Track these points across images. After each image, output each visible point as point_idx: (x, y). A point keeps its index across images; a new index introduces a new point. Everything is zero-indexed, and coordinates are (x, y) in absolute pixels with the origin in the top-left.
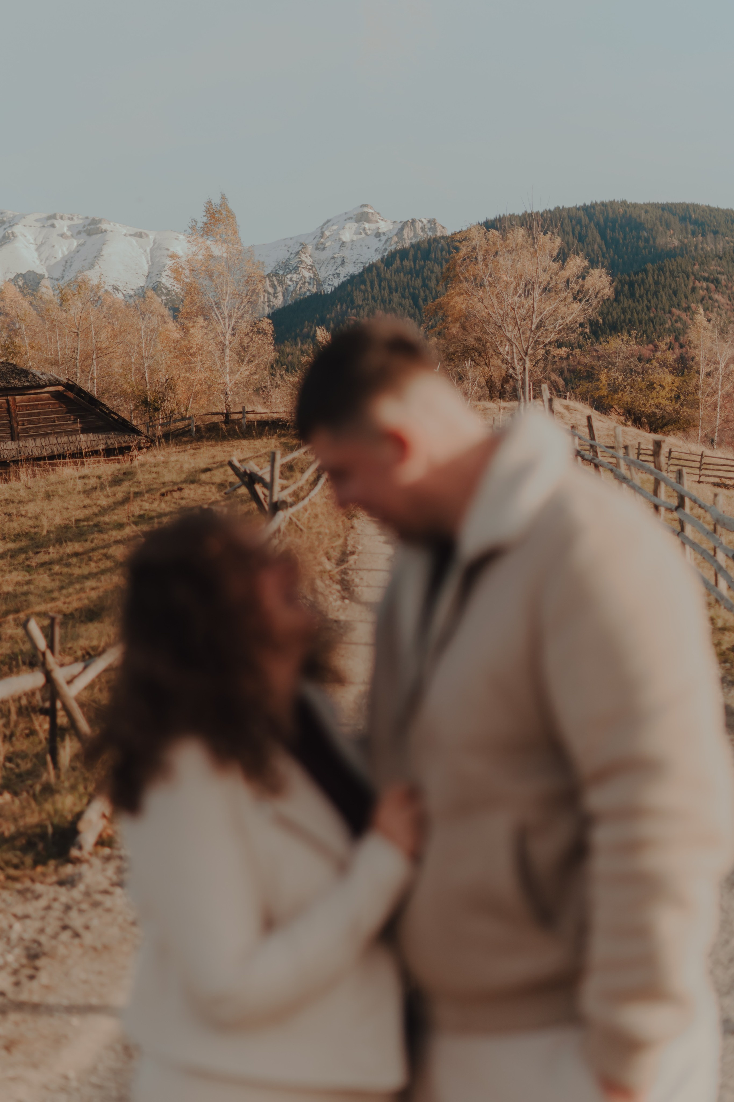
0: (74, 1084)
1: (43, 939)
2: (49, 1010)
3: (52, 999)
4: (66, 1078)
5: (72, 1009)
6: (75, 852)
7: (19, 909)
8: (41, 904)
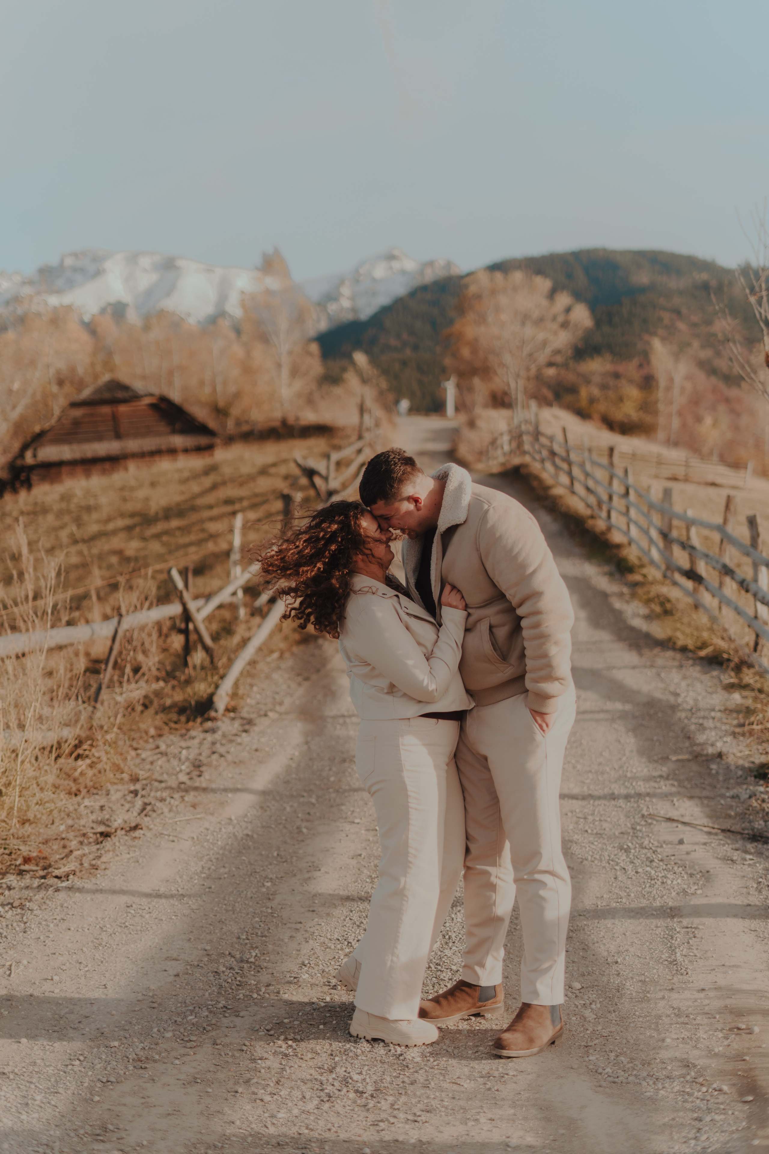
0: (235, 822)
1: (202, 758)
2: (214, 791)
3: (214, 786)
4: (230, 819)
5: (225, 790)
6: (213, 714)
7: (183, 744)
8: (196, 741)
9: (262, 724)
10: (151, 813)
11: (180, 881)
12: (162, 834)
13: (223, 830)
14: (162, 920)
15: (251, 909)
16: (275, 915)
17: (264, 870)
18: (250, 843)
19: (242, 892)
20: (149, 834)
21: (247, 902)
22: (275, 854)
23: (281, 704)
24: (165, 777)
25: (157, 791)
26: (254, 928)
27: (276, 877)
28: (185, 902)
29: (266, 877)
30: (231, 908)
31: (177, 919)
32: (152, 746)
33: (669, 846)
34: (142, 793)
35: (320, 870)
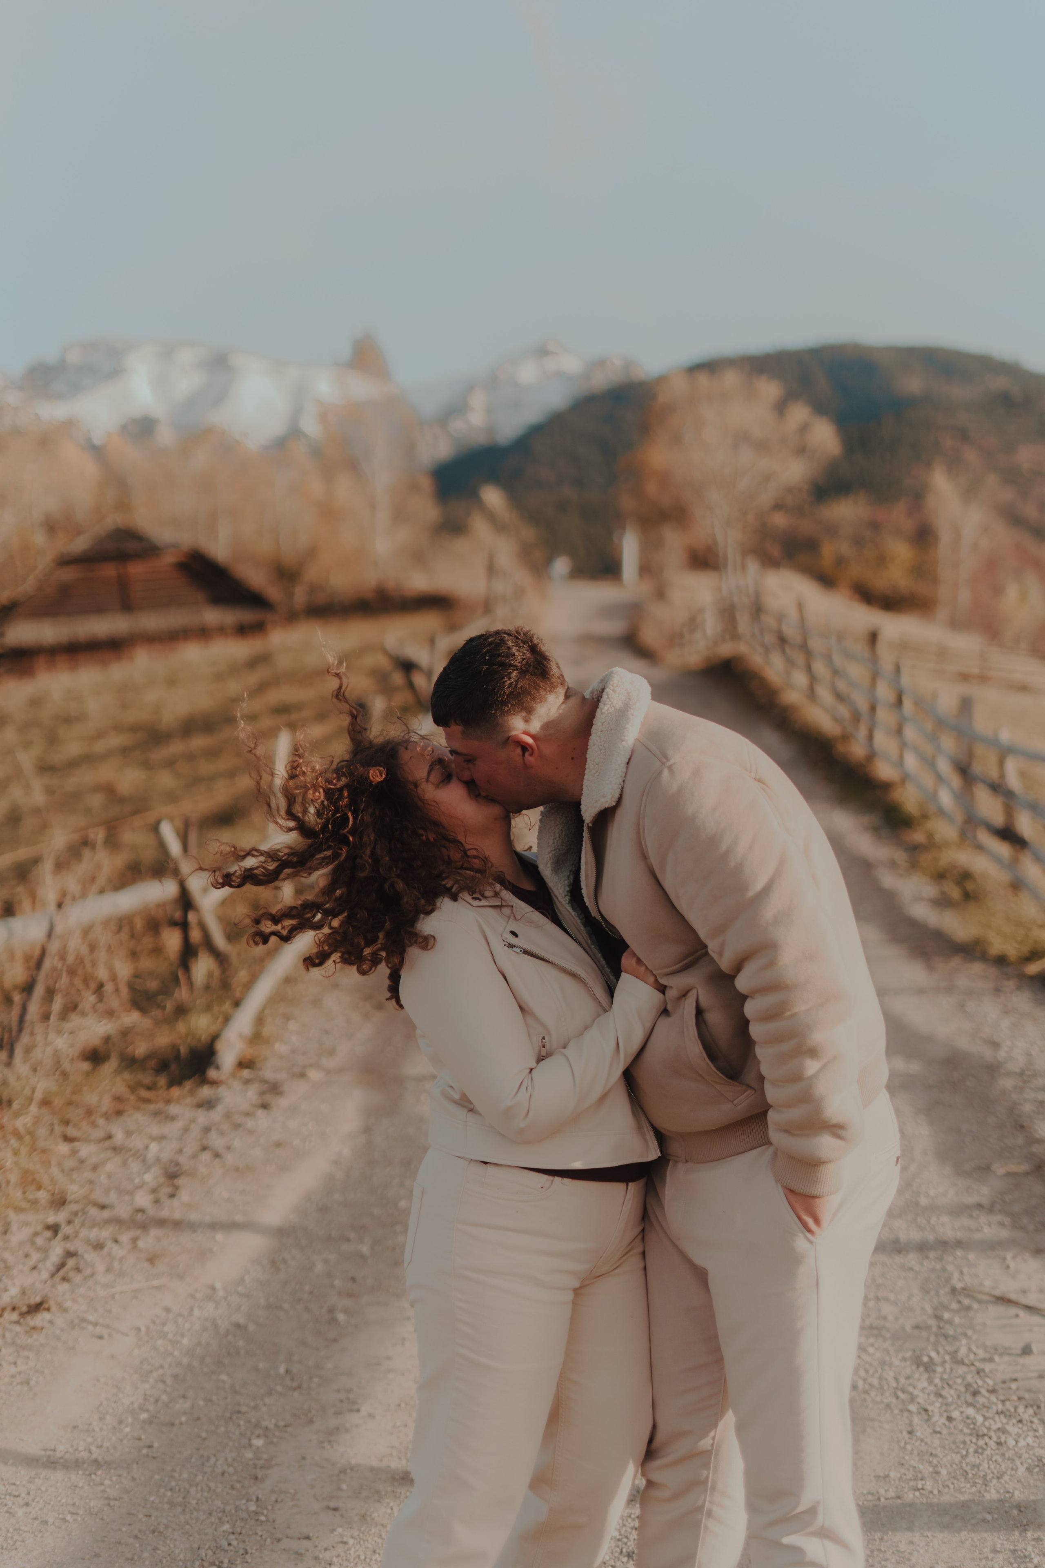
0: (221, 1293)
1: (182, 1159)
2: (193, 1227)
3: (194, 1217)
4: (213, 1288)
5: (214, 1226)
6: (212, 1073)
7: (155, 1130)
8: (178, 1125)
9: (294, 1092)
10: (72, 1274)
11: (97, 1429)
12: (84, 1320)
13: (196, 1312)
14: (46, 1522)
15: (218, 1503)
16: (263, 1518)
17: (255, 1408)
18: (241, 1343)
19: (208, 1459)
20: (60, 1321)
21: (212, 1485)
22: (282, 1370)
23: (332, 1053)
24: (112, 1198)
25: (94, 1225)
26: (219, 1548)
27: (276, 1426)
28: (98, 1479)
29: (257, 1425)
30: (180, 1499)
31: (75, 1520)
32: (98, 1134)
33: (1006, 1358)
34: (66, 1230)
35: (358, 1411)
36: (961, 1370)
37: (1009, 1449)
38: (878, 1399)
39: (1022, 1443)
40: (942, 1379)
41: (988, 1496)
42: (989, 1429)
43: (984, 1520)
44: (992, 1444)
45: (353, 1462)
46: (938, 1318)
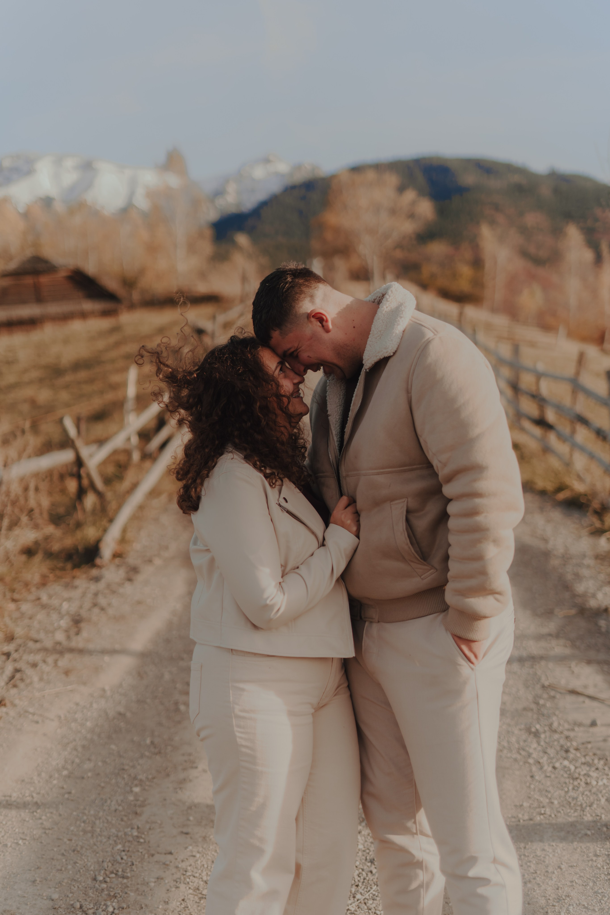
0: (109, 693)
1: (82, 612)
2: (90, 653)
3: (91, 646)
4: (104, 690)
5: (104, 652)
6: (98, 561)
7: (66, 594)
8: (80, 591)
9: (147, 571)
10: (19, 683)
11: (36, 782)
12: (26, 711)
13: (95, 706)
14: (6, 845)
15: (113, 831)
16: (142, 840)
17: (134, 767)
18: (122, 724)
19: (106, 802)
20: (12, 713)
21: (109, 818)
22: (148, 741)
23: (167, 548)
24: (42, 636)
25: (31, 652)
27: (147, 778)
28: (38, 816)
29: (135, 778)
30: (89, 829)
31: (24, 843)
32: (31, 597)
33: (582, 729)
34: (15, 655)
35: (196, 768)
36: (556, 736)
37: (593, 787)
38: (509, 755)
39: (600, 783)
40: (545, 742)
41: (586, 818)
42: (579, 774)
43: (586, 835)
44: (583, 784)
45: (196, 801)
46: (537, 704)
